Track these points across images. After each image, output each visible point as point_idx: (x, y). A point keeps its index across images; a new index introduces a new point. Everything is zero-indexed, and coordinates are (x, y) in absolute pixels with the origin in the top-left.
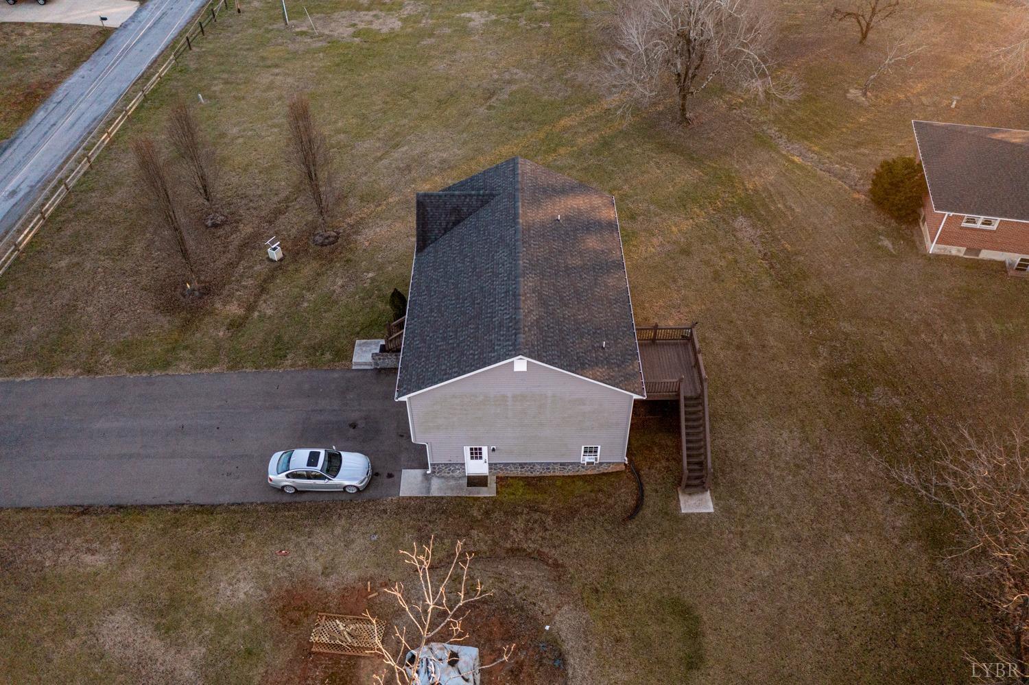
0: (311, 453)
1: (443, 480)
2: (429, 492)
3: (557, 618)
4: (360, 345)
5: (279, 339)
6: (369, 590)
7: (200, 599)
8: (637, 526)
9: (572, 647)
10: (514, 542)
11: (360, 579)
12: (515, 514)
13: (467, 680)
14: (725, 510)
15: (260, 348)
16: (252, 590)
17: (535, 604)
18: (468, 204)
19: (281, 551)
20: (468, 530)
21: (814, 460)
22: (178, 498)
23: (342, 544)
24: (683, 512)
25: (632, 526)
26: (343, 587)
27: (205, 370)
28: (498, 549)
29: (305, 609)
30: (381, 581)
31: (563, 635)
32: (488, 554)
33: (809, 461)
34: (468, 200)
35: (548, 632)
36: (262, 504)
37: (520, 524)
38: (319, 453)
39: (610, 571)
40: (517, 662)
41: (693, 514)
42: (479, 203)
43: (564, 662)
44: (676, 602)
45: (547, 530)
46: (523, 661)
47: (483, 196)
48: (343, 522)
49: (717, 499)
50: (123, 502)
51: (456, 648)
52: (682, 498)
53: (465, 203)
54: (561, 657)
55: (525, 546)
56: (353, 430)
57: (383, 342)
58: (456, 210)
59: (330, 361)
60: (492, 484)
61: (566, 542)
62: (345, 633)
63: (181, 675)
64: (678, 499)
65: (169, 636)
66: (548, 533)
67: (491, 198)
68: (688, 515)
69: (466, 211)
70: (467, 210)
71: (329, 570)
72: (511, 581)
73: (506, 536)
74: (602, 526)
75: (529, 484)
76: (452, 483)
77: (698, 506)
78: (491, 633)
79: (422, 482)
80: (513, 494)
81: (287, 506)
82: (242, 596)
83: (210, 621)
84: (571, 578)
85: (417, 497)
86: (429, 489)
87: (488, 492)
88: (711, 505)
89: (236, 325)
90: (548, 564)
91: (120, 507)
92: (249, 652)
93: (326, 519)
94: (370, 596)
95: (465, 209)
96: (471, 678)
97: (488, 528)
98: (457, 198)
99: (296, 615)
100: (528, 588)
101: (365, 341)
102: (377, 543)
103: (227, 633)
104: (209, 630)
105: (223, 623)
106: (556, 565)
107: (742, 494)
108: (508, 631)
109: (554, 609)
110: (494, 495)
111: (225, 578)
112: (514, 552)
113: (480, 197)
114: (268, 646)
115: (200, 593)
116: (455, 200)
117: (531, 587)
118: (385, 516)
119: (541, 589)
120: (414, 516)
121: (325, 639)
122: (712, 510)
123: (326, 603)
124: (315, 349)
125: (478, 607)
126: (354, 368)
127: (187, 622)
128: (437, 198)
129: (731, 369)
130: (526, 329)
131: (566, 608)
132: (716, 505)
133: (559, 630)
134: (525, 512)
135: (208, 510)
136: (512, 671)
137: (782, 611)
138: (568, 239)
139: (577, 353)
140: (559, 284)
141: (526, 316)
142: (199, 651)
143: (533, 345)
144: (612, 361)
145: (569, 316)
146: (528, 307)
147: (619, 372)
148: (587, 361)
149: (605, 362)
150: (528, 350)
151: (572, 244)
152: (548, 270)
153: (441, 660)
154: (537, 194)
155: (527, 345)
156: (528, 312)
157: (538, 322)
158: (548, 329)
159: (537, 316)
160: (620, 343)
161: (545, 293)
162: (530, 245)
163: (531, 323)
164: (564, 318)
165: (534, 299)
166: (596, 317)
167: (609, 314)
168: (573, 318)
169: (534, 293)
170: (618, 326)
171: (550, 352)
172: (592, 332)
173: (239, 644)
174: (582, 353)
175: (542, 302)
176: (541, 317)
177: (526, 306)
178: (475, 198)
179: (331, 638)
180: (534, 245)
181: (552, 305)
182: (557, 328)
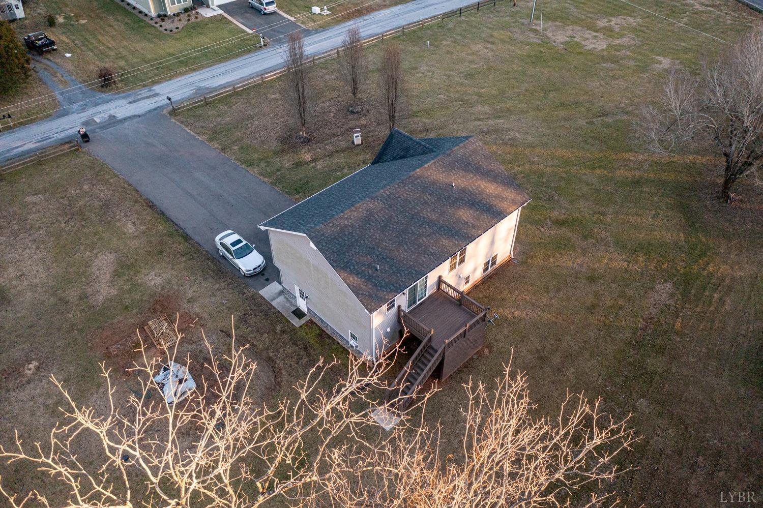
0: (239, 239)
1: (285, 300)
2: (272, 300)
6: (194, 322)
7: (140, 272)
10: (276, 356)
11: (197, 314)
12: (295, 344)
15: (294, 182)
16: (158, 284)
18: (416, 149)
19: (187, 277)
20: (265, 332)
22: (182, 225)
23: (210, 294)
26: (188, 311)
27: (262, 177)
28: (265, 352)
29: (164, 308)
30: (202, 322)
32: (258, 350)
34: (418, 145)
36: (207, 251)
37: (289, 350)
38: (242, 242)
42: (422, 152)
45: (297, 364)
47: (427, 148)
48: (224, 284)
50: (167, 213)
51: (189, 377)
53: (414, 147)
55: (278, 362)
60: (303, 321)
62: (163, 331)
63: (99, 295)
65: (114, 278)
66: (296, 365)
67: (430, 152)
71: (192, 300)
73: (276, 350)
75: (320, 335)
76: (288, 305)
79: (275, 294)
80: (307, 334)
81: (214, 260)
82: (153, 283)
83: (132, 284)
85: (264, 299)
86: (274, 299)
87: (296, 322)
89: (298, 164)
90: (275, 380)
91: (163, 214)
92: (127, 307)
93: (219, 278)
94: (191, 325)
95: (412, 151)
97: (275, 339)
98: (413, 142)
99: (159, 308)
102: (223, 305)
103: (130, 293)
104: (127, 287)
105: (134, 288)
106: (279, 384)
110: (297, 326)
111: (157, 271)
112: (270, 360)
113: (425, 148)
114: (135, 311)
115: (143, 270)
116: (410, 143)
118: (241, 296)
119: (257, 387)
120: (252, 306)
121: (153, 327)
123: (173, 312)
127: (125, 277)
128: (403, 136)
130: (331, 225)
134: (300, 347)
135: (186, 238)
138: (444, 200)
139: (351, 259)
140: (396, 218)
141: (341, 219)
142: (114, 292)
143: (323, 235)
144: (374, 280)
145: (376, 238)
146: (351, 216)
147: (370, 289)
148: (352, 267)
149: (367, 277)
150: (314, 235)
151: (444, 205)
152: (399, 207)
153: (177, 376)
154: (457, 164)
155: (318, 232)
156: (346, 218)
157: (346, 226)
158: (349, 235)
159: (350, 224)
160: (397, 276)
161: (376, 216)
162: (405, 186)
163: (340, 224)
164: (370, 237)
165: (362, 214)
166: (399, 252)
167: (413, 257)
168: (377, 241)
169: (367, 211)
170: (410, 267)
171: (330, 246)
172: (381, 257)
173: (128, 302)
174: (356, 261)
175: (366, 219)
176: (352, 226)
177: (349, 214)
178: (422, 147)
179: (155, 328)
180: (409, 188)
181: (372, 225)
182: (357, 238)
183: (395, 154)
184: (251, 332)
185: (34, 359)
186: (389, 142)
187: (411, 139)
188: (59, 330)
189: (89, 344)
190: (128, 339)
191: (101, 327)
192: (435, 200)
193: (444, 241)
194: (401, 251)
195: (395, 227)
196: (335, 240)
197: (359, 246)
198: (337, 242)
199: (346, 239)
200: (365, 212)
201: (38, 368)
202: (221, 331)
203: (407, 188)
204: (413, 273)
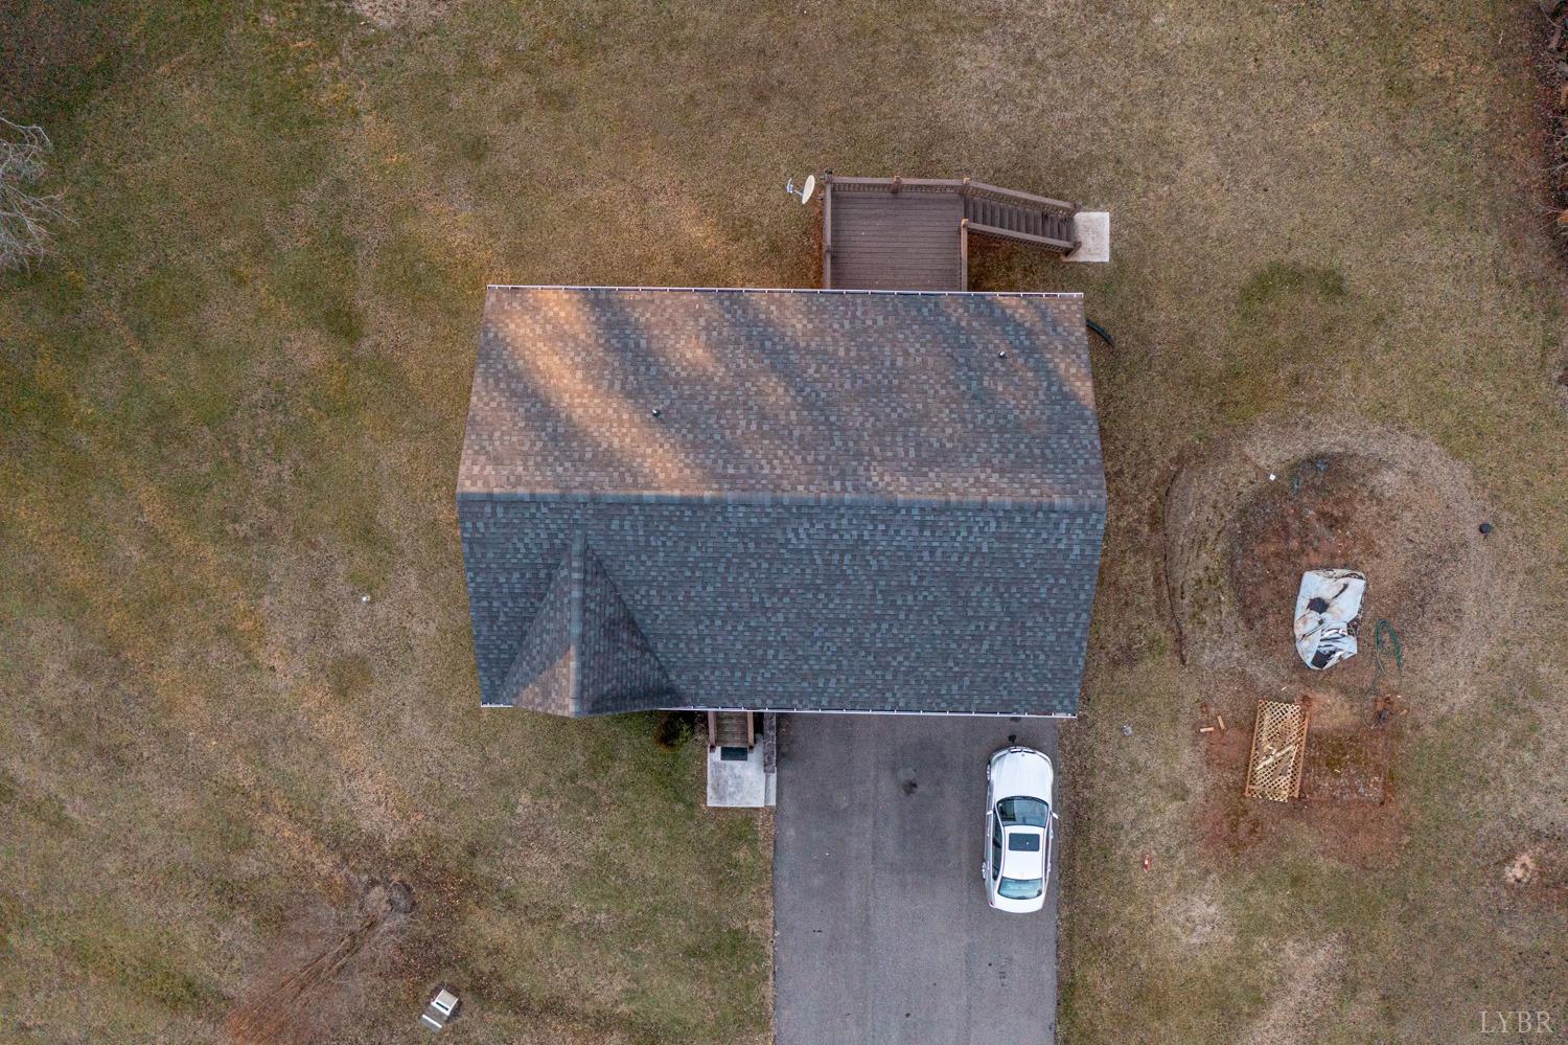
0: (1010, 849)
3: (1262, 463)
4: (721, 798)
5: (691, 953)
6: (1211, 729)
7: (1214, 968)
8: (1124, 334)
9: (1305, 445)
10: (1139, 521)
11: (1194, 744)
13: (1346, 586)
14: (1104, 196)
15: (716, 981)
16: (1204, 896)
17: (1239, 494)
18: (599, 605)
19: (1146, 866)
21: (1018, 30)
23: (1137, 777)
24: (1107, 260)
25: (1123, 341)
26: (1205, 768)
28: (1151, 545)
29: (1236, 814)
30: (1200, 714)
31: (1287, 456)
32: (1158, 560)
33: (1021, 39)
34: (592, 606)
35: (1278, 477)
38: (1011, 835)
39: (1194, 381)
40: (1319, 520)
41: (1111, 246)
42: (598, 579)
43: (1321, 456)
44: (1246, 295)
46: (1317, 512)
47: (586, 572)
49: (1087, 203)
51: (1302, 602)
52: (1082, 256)
53: (598, 609)
54: (1312, 461)
55: (1147, 504)
56: (920, 786)
57: (715, 756)
58: (610, 629)
59: (754, 850)
61: (1144, 443)
62: (1279, 755)
63: (1322, 965)
64: (1084, 263)
65: (1268, 995)
67: (589, 555)
68: (1114, 253)
69: (612, 608)
70: (611, 605)
71: (1178, 790)
72: (1204, 526)
73: (1130, 532)
74: (1119, 387)
77: (1099, 235)
78: (1277, 555)
82: (1212, 910)
83: (1249, 944)
84: (1200, 439)
88: (1095, 215)
90: (1179, 472)
92: (1296, 881)
94: (1222, 725)
95: (609, 610)
96: (1343, 581)
97: (1116, 560)
98: (587, 628)
99: (1243, 828)
100: (1216, 502)
101: (709, 791)
102: (1137, 725)
103: (1267, 918)
104: (1263, 943)
105: (1251, 926)
106: (1180, 460)
107: (1078, 163)
108: (1276, 532)
109: (1248, 468)
111: (1184, 939)
112: (1156, 521)
113: (589, 578)
114: (1288, 857)
115: (1206, 970)
116: (592, 633)
117: (1214, 496)
119: (1217, 484)
120: (1092, 675)
121: (1283, 782)
122: (1106, 215)
123: (1229, 788)
124: (726, 878)
125: (1240, 573)
126: (773, 803)
127: (1250, 976)
128: (586, 671)
129: (814, 124)
130: (1034, 492)
131: (1247, 450)
132: (1096, 207)
133: (1279, 461)
136: (1331, 526)
137: (1270, 149)
138: (713, 398)
139: (1042, 402)
140: (868, 425)
141: (1001, 492)
142: (1291, 949)
143: (1070, 482)
144: (1027, 343)
145: (951, 412)
146: (973, 486)
147: (1047, 334)
148: (1054, 389)
149: (1036, 356)
150: (1089, 492)
151: (722, 389)
152: (838, 443)
153: (1321, 622)
154: (589, 455)
155: (1077, 492)
156: (986, 486)
157: (1002, 472)
158: (1009, 451)
159: (989, 470)
160: (969, 324)
161: (912, 453)
162: (780, 477)
163: (1012, 481)
164: (963, 420)
165: (943, 475)
166: (924, 362)
167: (901, 336)
168: (954, 406)
169: (925, 475)
170: (924, 322)
171: (1070, 451)
172: (971, 374)
173: (1284, 897)
174: (1036, 395)
175: (940, 460)
176: (985, 463)
177: (973, 490)
178: (588, 590)
179: (1283, 773)
180: (773, 468)
181: (939, 440)
182: (996, 436)
183: (635, 654)
184: (1140, 611)
185: (1506, 886)
186: (614, 699)
187: (583, 636)
188: (1432, 931)
189: (1406, 839)
190: (1337, 793)
191: (1364, 868)
192: (734, 409)
193: (799, 326)
194: (919, 360)
195: (888, 410)
196: (1050, 456)
197: (1005, 417)
198: (1047, 451)
199: (1022, 446)
200: (931, 475)
201: (1510, 858)
202: (1183, 661)
203: (778, 472)
204: (930, 310)
